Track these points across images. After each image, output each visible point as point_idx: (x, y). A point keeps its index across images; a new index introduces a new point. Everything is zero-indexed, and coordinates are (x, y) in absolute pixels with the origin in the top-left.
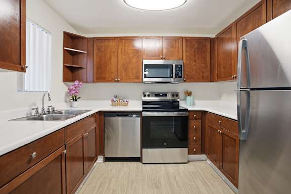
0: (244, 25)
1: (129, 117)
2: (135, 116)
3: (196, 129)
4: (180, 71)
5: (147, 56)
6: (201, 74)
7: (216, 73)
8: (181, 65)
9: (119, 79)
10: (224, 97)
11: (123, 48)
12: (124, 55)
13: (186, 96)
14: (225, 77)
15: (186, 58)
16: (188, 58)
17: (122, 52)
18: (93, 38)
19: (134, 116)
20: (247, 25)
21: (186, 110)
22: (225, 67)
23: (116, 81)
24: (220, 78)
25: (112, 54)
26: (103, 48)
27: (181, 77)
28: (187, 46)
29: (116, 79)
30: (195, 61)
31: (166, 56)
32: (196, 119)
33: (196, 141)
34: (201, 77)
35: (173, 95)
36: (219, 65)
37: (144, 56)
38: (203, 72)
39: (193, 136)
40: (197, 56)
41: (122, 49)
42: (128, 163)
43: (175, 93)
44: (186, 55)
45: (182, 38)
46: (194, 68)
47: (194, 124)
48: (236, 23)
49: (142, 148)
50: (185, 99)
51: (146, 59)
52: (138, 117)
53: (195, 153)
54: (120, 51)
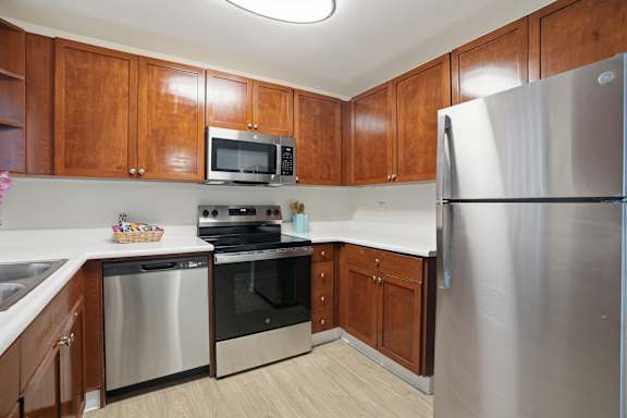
0: (410, 88)
1: (180, 268)
2: (195, 265)
3: (324, 280)
4: (290, 160)
5: (217, 119)
6: (326, 169)
7: (352, 168)
8: (292, 148)
9: (142, 171)
10: (358, 214)
11: (154, 88)
12: (157, 108)
13: (294, 214)
14: (372, 178)
15: (300, 133)
16: (303, 135)
17: (149, 98)
18: (54, 40)
19: (191, 265)
20: (415, 91)
21: (308, 243)
22: (370, 160)
23: (131, 175)
24: (361, 178)
25: (119, 99)
26: (90, 76)
27: (291, 173)
28: (301, 110)
29: (133, 171)
30: (316, 143)
31: (261, 124)
32: (324, 259)
33: (324, 304)
34: (325, 176)
35: (269, 212)
36: (358, 154)
37: (211, 119)
38: (329, 166)
39: (320, 295)
40: (319, 133)
41: (149, 92)
42: (177, 387)
43: (273, 206)
44: (300, 128)
45: (293, 90)
46: (314, 156)
47: (321, 271)
48: (396, 82)
49: (214, 341)
50: (292, 221)
51: (214, 125)
52: (202, 266)
53: (324, 328)
54: (144, 95)
